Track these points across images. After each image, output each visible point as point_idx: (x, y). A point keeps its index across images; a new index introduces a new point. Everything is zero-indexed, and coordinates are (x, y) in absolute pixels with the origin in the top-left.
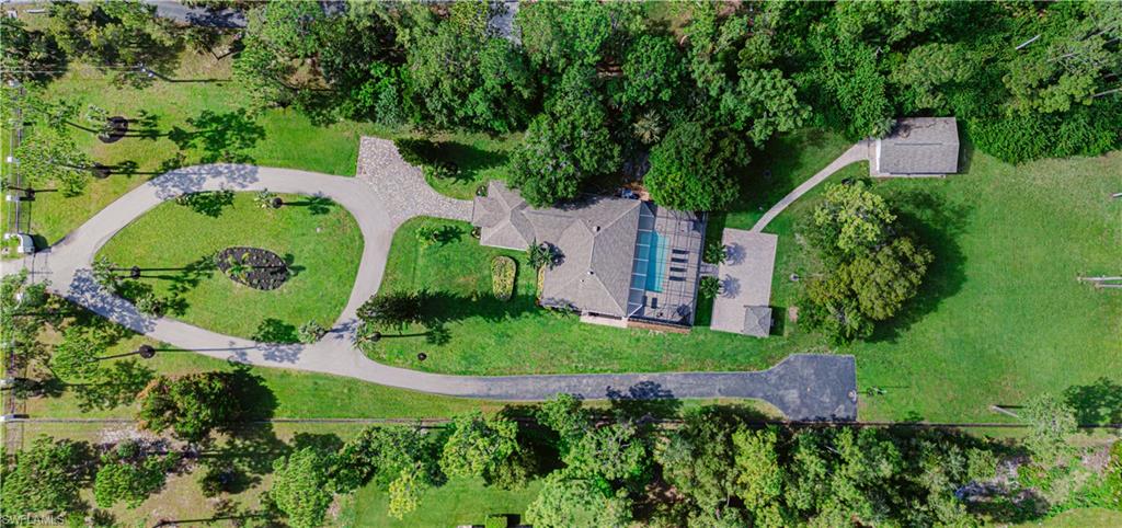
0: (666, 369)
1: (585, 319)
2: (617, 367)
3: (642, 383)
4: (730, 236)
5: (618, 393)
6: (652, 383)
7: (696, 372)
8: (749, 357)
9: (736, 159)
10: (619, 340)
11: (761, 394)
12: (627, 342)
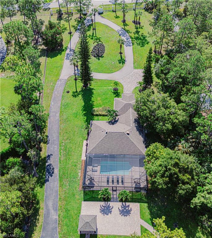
0: (61, 181)
1: (85, 142)
2: (62, 159)
3: (53, 169)
4: (135, 207)
5: (49, 159)
6: (53, 173)
7: (59, 197)
8: (66, 225)
9: (180, 185)
10: (75, 158)
11: (44, 235)
12: (74, 161)
